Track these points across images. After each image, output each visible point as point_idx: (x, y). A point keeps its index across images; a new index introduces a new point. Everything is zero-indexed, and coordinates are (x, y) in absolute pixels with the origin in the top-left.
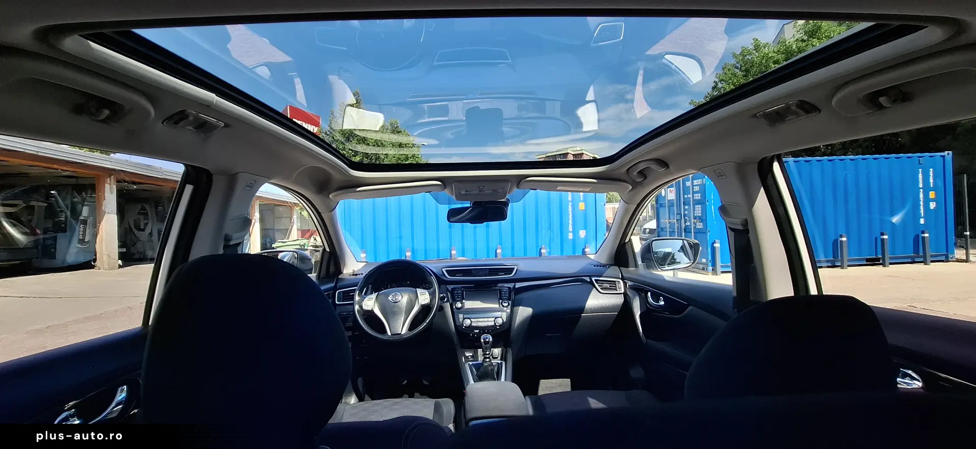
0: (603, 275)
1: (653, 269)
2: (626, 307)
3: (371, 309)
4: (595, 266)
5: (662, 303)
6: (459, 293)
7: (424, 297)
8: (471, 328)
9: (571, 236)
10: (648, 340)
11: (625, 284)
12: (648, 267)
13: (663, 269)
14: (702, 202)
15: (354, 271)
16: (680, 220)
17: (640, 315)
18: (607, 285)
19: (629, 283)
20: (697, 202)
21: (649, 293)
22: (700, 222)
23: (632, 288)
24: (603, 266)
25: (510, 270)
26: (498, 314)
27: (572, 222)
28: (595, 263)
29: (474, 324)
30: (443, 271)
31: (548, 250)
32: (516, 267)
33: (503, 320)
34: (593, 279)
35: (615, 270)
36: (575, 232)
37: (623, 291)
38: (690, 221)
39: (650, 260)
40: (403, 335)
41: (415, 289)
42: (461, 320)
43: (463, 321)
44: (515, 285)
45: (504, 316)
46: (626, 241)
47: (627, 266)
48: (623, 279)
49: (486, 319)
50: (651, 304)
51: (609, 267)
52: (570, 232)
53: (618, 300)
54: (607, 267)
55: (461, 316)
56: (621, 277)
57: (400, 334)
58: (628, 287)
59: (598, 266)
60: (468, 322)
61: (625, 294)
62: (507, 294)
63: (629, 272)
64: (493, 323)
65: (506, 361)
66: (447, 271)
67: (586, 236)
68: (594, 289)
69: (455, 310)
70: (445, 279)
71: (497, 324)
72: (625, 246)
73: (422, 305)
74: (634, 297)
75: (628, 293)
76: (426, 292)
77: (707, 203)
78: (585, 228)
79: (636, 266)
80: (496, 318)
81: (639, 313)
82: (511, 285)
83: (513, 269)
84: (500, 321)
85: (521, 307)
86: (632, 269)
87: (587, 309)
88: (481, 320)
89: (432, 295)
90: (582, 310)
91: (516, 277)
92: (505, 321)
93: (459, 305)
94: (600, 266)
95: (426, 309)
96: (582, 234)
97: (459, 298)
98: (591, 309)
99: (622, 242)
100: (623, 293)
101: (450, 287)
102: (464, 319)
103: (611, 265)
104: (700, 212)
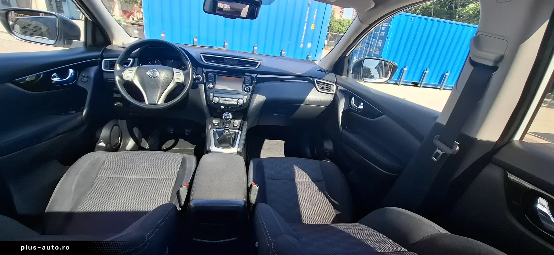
0: (323, 79)
1: (359, 79)
2: (334, 104)
3: (131, 80)
4: (318, 70)
5: (361, 107)
6: (212, 76)
7: (179, 76)
8: (218, 104)
9: (302, 46)
10: (343, 130)
11: (337, 87)
12: (356, 77)
13: (365, 80)
14: (384, 38)
15: (123, 44)
16: (368, 47)
17: (343, 112)
18: (324, 86)
19: (340, 88)
20: (381, 38)
21: (353, 98)
22: (378, 51)
23: (341, 91)
24: (324, 72)
25: (254, 64)
26: (241, 97)
27: (304, 36)
28: (319, 69)
29: (221, 102)
30: (200, 56)
31: (286, 52)
32: (260, 62)
33: (244, 101)
34: (315, 80)
35: (331, 76)
36: (305, 44)
37: (334, 93)
38: (373, 49)
39: (358, 73)
40: (159, 105)
41: (172, 68)
42: (211, 97)
43: (213, 98)
44: (257, 75)
45: (245, 98)
46: (346, 56)
47: (341, 74)
48: (336, 83)
49: (230, 99)
50: (352, 105)
51: (328, 73)
52: (302, 43)
53: (329, 98)
54: (327, 72)
55: (212, 94)
56: (335, 82)
57: (157, 104)
58: (338, 90)
59: (320, 71)
60: (216, 99)
61: (335, 95)
62: (249, 82)
63: (341, 80)
64: (236, 103)
65: (241, 131)
66: (204, 56)
67: (311, 47)
68: (315, 87)
69: (208, 89)
70: (201, 63)
71: (239, 104)
72: (344, 59)
73: (177, 83)
74: (342, 98)
75: (338, 94)
76: (181, 72)
77: (387, 39)
78: (312, 42)
79: (348, 75)
80: (239, 99)
81: (342, 111)
82: (254, 76)
83: (258, 63)
84: (241, 102)
85: (258, 95)
86: (344, 77)
87: (306, 101)
88: (226, 99)
89: (186, 75)
90: (302, 101)
91: (259, 70)
92: (245, 102)
93: (211, 86)
94: (322, 71)
95: (180, 87)
96: (309, 45)
97: (212, 80)
98: (309, 101)
99: (344, 56)
100: (334, 94)
101: (205, 70)
102: (214, 97)
103: (330, 72)
104: (381, 44)
